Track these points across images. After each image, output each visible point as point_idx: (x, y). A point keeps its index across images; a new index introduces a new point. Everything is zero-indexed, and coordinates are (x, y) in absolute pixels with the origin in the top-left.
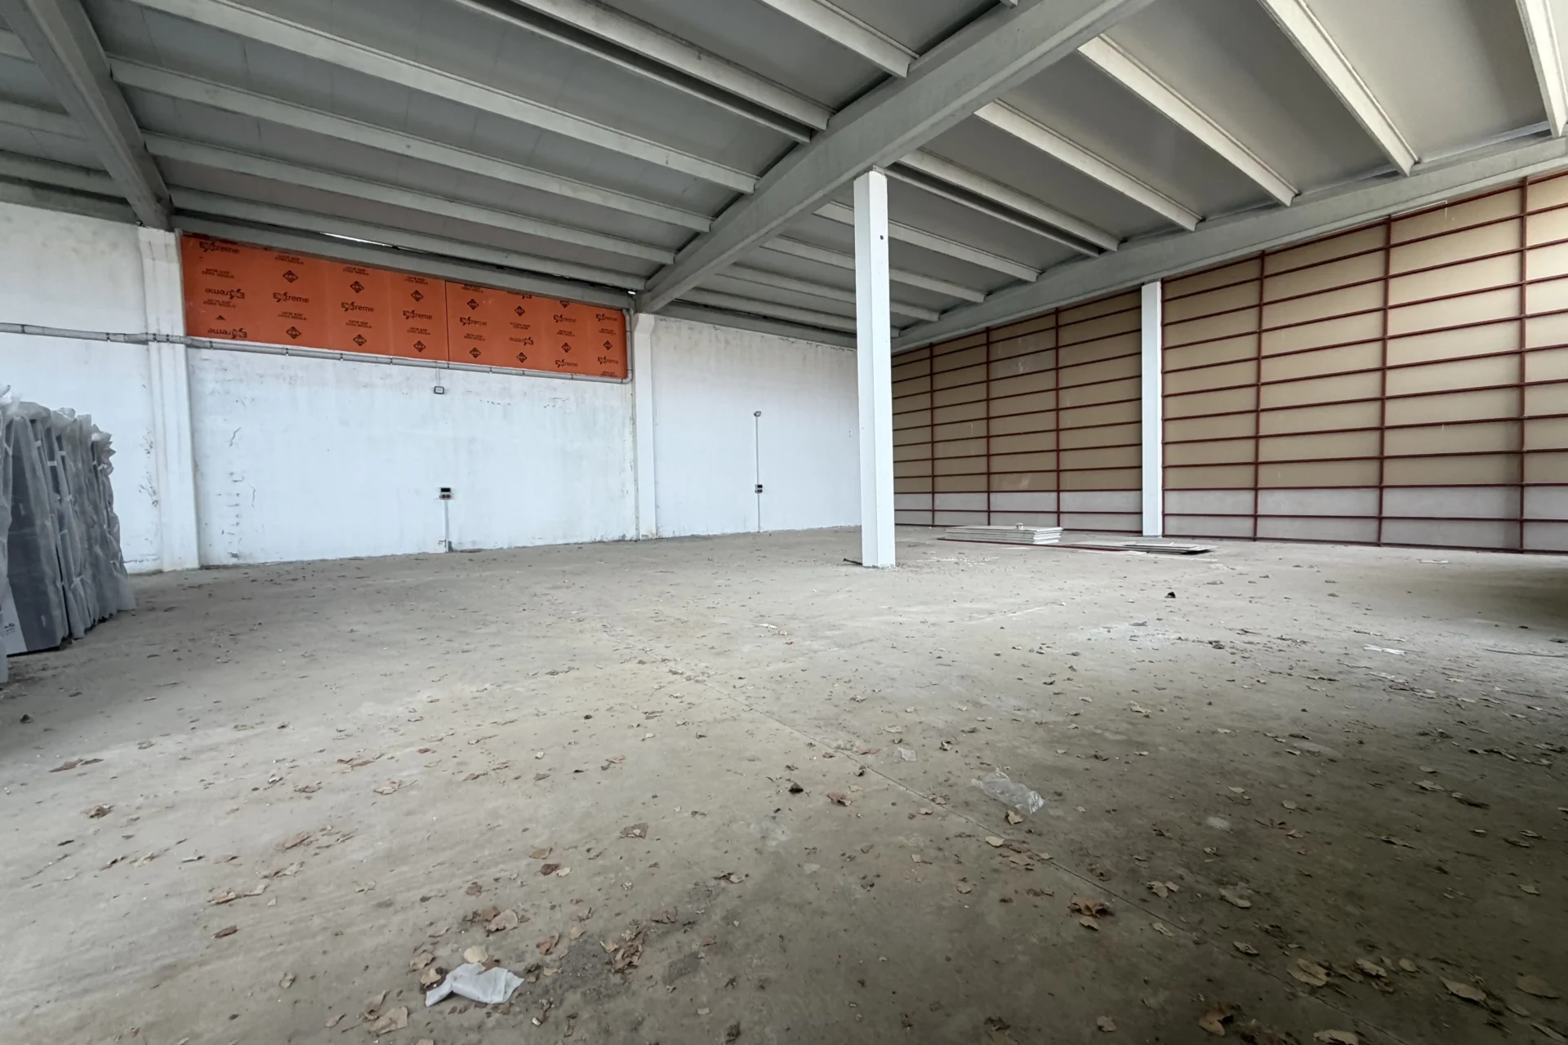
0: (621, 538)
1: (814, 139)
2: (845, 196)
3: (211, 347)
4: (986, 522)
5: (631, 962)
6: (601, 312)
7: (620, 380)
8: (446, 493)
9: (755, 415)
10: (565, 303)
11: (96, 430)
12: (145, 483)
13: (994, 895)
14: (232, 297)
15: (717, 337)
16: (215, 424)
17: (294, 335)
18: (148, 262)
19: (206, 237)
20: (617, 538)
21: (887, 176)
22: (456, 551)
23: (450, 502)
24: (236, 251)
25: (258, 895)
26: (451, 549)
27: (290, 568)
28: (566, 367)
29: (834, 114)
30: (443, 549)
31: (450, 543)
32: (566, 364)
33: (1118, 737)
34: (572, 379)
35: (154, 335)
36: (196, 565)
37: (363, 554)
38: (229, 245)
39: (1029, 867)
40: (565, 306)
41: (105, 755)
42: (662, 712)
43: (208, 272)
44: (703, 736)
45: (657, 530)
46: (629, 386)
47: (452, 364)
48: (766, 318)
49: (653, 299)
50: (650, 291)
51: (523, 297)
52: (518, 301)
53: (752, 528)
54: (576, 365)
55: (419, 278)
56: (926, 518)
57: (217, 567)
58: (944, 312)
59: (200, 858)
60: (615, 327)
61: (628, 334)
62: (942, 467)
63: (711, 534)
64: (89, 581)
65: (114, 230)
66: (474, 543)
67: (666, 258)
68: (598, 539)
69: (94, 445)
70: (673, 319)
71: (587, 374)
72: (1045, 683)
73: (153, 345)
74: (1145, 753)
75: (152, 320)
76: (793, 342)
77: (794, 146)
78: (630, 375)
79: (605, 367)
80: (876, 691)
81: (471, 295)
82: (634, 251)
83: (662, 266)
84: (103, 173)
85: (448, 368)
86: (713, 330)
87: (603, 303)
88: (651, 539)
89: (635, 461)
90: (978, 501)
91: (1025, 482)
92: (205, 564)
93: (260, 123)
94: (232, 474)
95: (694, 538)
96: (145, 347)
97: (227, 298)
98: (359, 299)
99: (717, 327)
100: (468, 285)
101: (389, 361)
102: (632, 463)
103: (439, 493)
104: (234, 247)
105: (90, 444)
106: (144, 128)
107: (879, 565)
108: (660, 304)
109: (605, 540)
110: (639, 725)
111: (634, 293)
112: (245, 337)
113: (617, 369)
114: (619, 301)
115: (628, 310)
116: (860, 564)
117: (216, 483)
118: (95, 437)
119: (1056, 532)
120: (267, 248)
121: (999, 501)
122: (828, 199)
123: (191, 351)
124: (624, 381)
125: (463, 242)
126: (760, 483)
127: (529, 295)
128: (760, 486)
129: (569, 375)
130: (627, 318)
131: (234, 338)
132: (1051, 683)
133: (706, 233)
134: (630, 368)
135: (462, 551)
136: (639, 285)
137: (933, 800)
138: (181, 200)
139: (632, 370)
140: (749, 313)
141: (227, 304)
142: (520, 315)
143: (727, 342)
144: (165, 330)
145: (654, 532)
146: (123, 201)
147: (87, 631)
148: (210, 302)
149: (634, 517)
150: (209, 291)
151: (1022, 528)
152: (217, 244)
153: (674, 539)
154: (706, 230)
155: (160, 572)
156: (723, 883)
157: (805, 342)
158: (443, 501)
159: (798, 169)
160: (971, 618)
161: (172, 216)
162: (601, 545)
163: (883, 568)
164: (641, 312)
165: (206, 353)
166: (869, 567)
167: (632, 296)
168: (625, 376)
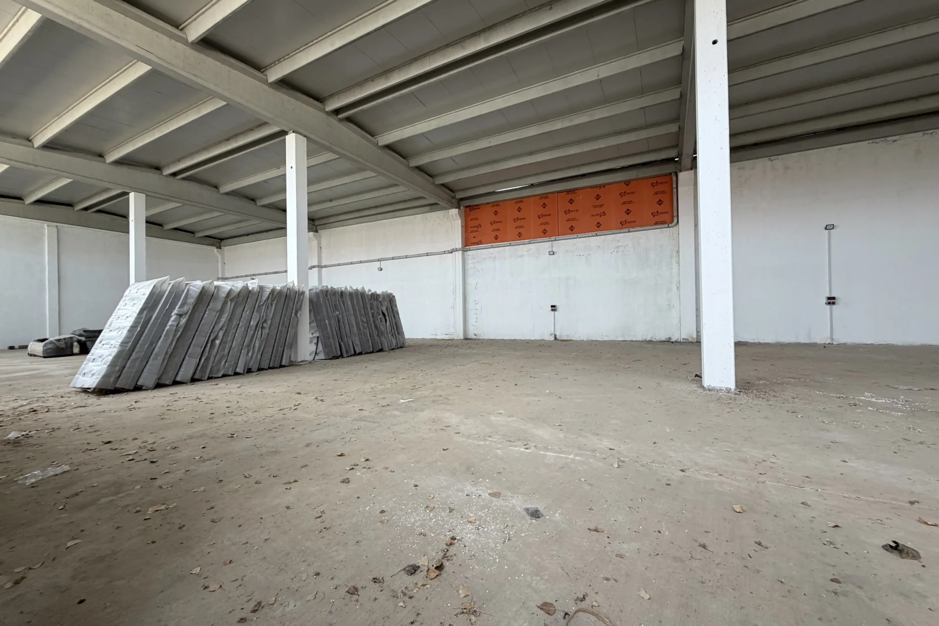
0: (667, 340)
3: (470, 250)
6: (654, 180)
7: (667, 226)
8: (554, 308)
9: (826, 228)
14: (478, 228)
16: (471, 281)
17: (496, 239)
19: (472, 206)
20: (663, 339)
22: (559, 340)
23: (556, 312)
24: (479, 208)
26: (555, 338)
30: (552, 338)
31: (555, 335)
32: (628, 223)
34: (629, 232)
35: (452, 249)
36: (462, 337)
38: (477, 207)
43: (471, 220)
46: (675, 228)
47: (558, 238)
51: (600, 188)
52: (597, 191)
54: (635, 222)
55: (544, 196)
57: (471, 339)
61: (675, 190)
66: (568, 336)
67: (672, 128)
68: (648, 339)
71: (642, 226)
73: (452, 253)
75: (452, 244)
78: (675, 221)
79: (657, 218)
81: (570, 196)
85: (555, 240)
87: (656, 174)
88: (691, 342)
92: (465, 337)
94: (475, 301)
97: (476, 229)
98: (521, 215)
99: (773, 158)
100: (569, 192)
102: (678, 285)
103: (550, 308)
104: (478, 207)
106: (430, 176)
109: (653, 340)
112: (481, 243)
113: (666, 217)
114: (668, 168)
115: (674, 173)
117: (471, 305)
120: (488, 203)
123: (465, 252)
124: (670, 225)
126: (833, 296)
127: (604, 186)
129: (627, 230)
130: (674, 178)
131: (478, 244)
134: (675, 214)
139: (678, 216)
141: (476, 231)
142: (598, 199)
143: (787, 168)
148: (472, 232)
149: (679, 325)
150: (471, 227)
152: (475, 207)
154: (678, 96)
155: (452, 339)
157: (918, 134)
158: (553, 312)
161: (458, 203)
164: (682, 171)
165: (469, 253)
167: (677, 161)
168: (672, 221)
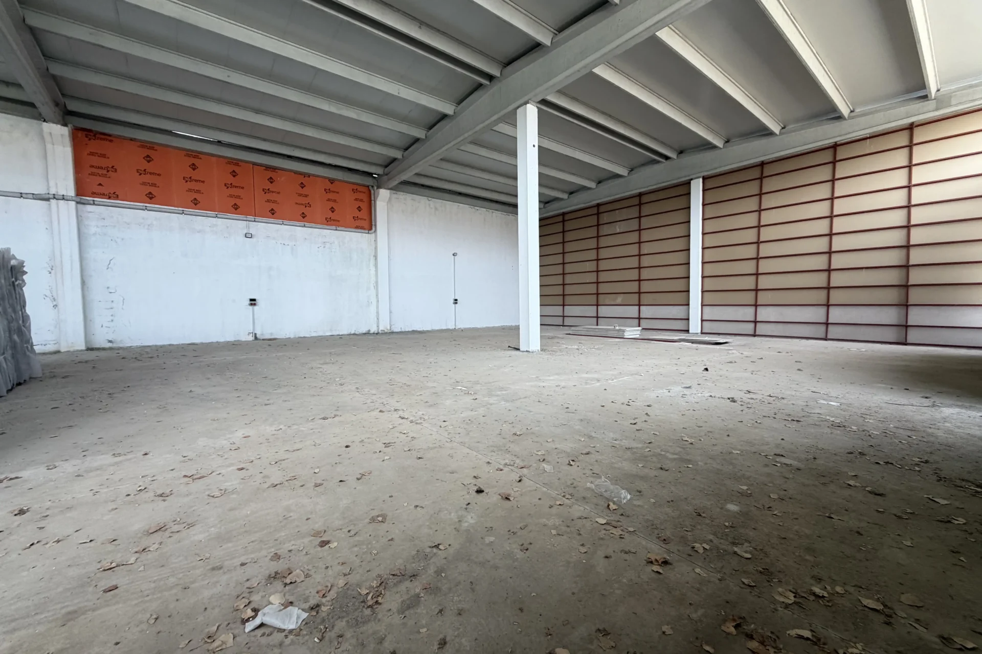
0: (367, 332)
1: (492, 82)
2: (511, 119)
3: (94, 204)
4: (596, 323)
5: (377, 601)
6: (355, 187)
7: (367, 232)
8: (253, 302)
9: (453, 255)
10: (332, 181)
11: (14, 257)
12: (48, 293)
13: (601, 553)
14: (108, 171)
15: (429, 205)
16: (97, 255)
17: (151, 197)
18: (49, 146)
19: (90, 131)
20: (364, 332)
21: (538, 107)
22: (260, 340)
23: (256, 308)
24: (111, 141)
25: (132, 564)
26: (256, 338)
27: (148, 350)
28: (332, 222)
29: (505, 67)
30: (251, 338)
31: (255, 334)
32: (332, 220)
33: (675, 456)
34: (336, 230)
35: (54, 195)
36: (84, 348)
37: (197, 340)
39: (621, 536)
40: (332, 183)
41: (25, 474)
42: (395, 443)
43: (92, 154)
44: (421, 458)
45: (390, 327)
46: (373, 235)
47: (258, 219)
48: (460, 194)
49: (389, 180)
50: (387, 175)
51: (304, 177)
52: (301, 179)
53: (451, 326)
54: (339, 221)
55: (236, 162)
56: (559, 321)
57: (98, 349)
58: (571, 193)
59: (91, 541)
60: (364, 197)
61: (373, 202)
62: (569, 290)
63: (425, 330)
64: (10, 358)
65: (25, 123)
66: (271, 334)
67: (398, 154)
68: (353, 332)
69: (13, 268)
70: (402, 193)
71: (346, 227)
72: (631, 424)
73: (53, 202)
74: (690, 466)
75: (52, 183)
76: (477, 210)
77: (480, 86)
78: (374, 228)
79: (359, 223)
80: (529, 428)
81: (270, 174)
82: (377, 149)
83: (394, 160)
84: (19, 86)
85: (255, 221)
86: (427, 202)
87: (359, 182)
88: (386, 333)
89: (377, 282)
90: (591, 311)
91: (619, 299)
92: (90, 347)
93: (126, 57)
94: (108, 288)
95: (414, 332)
96: (48, 202)
97: (105, 172)
98: (195, 175)
99: (430, 199)
100: (268, 168)
101: (215, 215)
102: (375, 285)
103: (249, 302)
104: (110, 138)
105: (9, 268)
106: (47, 56)
107: (530, 350)
108: (395, 183)
109: (356, 333)
110: (380, 452)
111: (377, 176)
112: (117, 198)
113: (365, 224)
114: (368, 181)
115: (372, 187)
116: (518, 349)
117: (97, 294)
118: (13, 262)
119: (638, 330)
120: (132, 139)
121: (604, 311)
122: (502, 120)
123: (80, 206)
124: (370, 232)
125: (265, 140)
126: (456, 298)
127: (309, 175)
128: (456, 300)
129: (334, 227)
130: (372, 192)
131: (109, 198)
132: (635, 424)
133: (423, 139)
134: (373, 224)
135: (263, 340)
136: (380, 171)
137: (564, 496)
138: (73, 106)
139: (375, 225)
140: (450, 191)
141: (105, 176)
142: (302, 188)
143: (436, 209)
144: (62, 192)
145: (389, 328)
146: (32, 105)
147: (9, 391)
148: (93, 174)
149: (376, 319)
150: (92, 166)
151: (617, 328)
152: (97, 135)
153: (401, 333)
154: (424, 137)
155: (58, 352)
156: (435, 550)
157: (485, 209)
158: (251, 307)
159: (482, 100)
160: (586, 383)
161: (66, 116)
162: (355, 336)
163: (532, 352)
164: (381, 188)
165: (90, 208)
166: (524, 351)
167: (375, 177)
168: (371, 229)
